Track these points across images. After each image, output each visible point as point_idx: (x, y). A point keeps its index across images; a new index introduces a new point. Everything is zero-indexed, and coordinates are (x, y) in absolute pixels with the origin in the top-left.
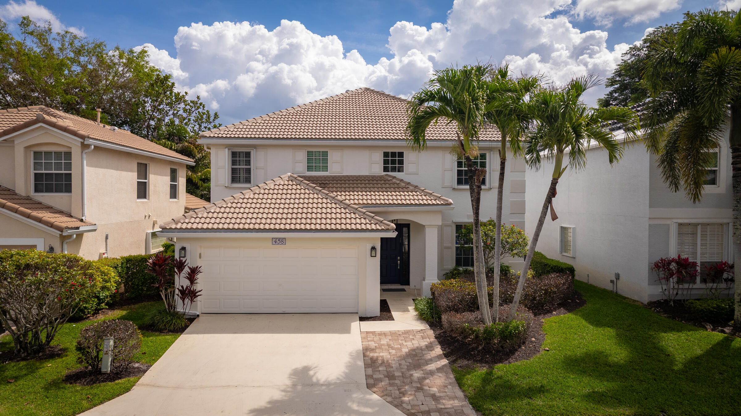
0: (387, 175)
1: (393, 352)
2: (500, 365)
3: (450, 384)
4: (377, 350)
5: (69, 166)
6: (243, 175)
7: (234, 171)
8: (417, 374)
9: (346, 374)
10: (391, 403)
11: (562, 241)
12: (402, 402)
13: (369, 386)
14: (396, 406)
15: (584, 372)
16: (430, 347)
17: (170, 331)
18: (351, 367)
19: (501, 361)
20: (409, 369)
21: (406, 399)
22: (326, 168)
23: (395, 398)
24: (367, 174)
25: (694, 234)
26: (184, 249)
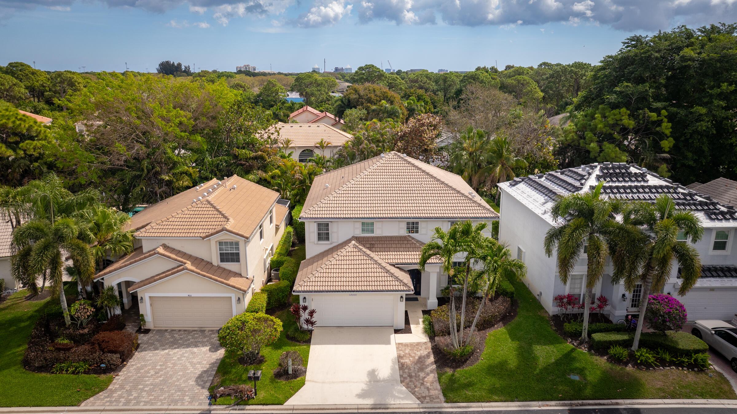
0: (409, 236)
1: (411, 359)
2: (459, 369)
3: (435, 381)
4: (404, 358)
5: (238, 249)
6: (324, 236)
7: (319, 234)
8: (422, 375)
9: (391, 373)
10: (410, 392)
11: (518, 255)
12: (415, 391)
13: (402, 382)
14: (413, 394)
15: (494, 375)
16: (428, 356)
17: (304, 342)
18: (393, 369)
19: (459, 367)
20: (418, 372)
21: (416, 389)
22: (372, 231)
23: (412, 389)
24: (397, 235)
25: (582, 279)
26: (305, 298)
